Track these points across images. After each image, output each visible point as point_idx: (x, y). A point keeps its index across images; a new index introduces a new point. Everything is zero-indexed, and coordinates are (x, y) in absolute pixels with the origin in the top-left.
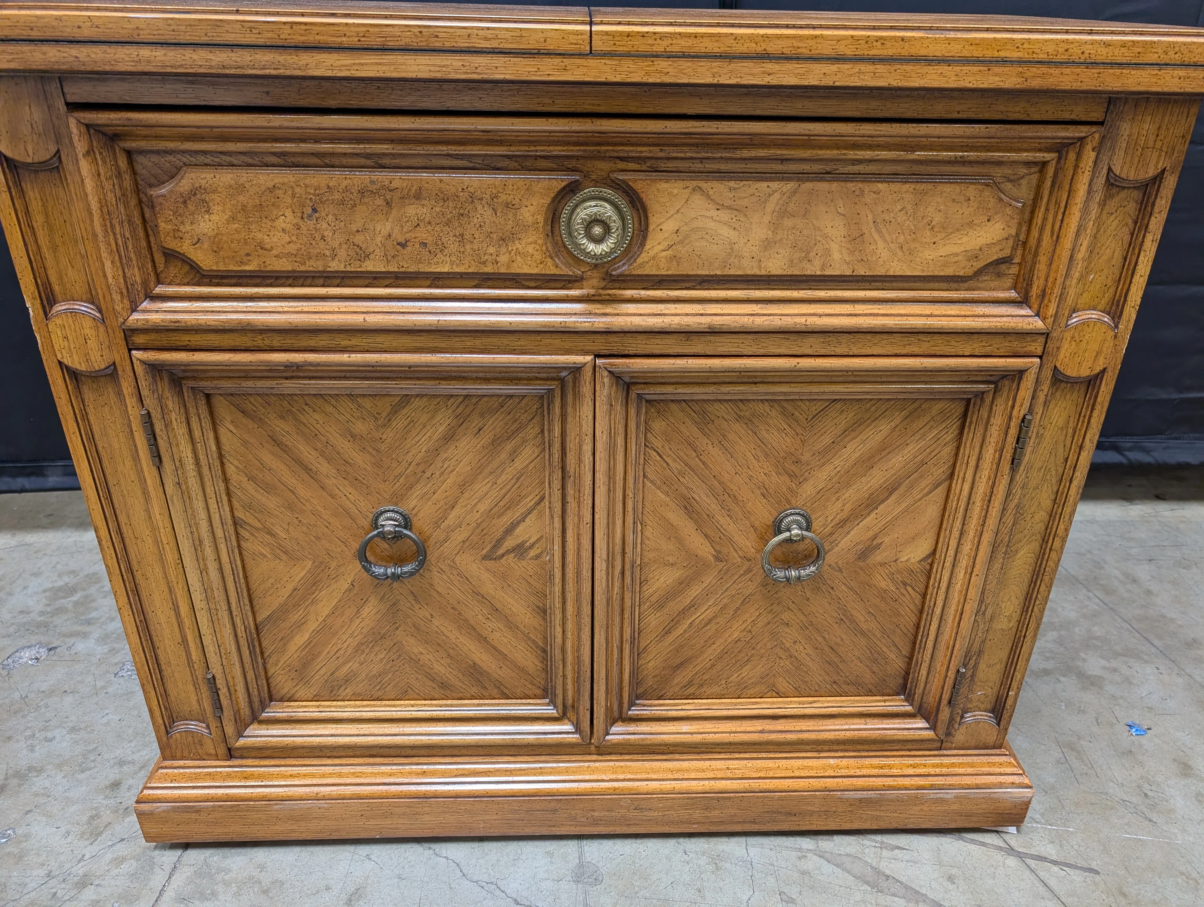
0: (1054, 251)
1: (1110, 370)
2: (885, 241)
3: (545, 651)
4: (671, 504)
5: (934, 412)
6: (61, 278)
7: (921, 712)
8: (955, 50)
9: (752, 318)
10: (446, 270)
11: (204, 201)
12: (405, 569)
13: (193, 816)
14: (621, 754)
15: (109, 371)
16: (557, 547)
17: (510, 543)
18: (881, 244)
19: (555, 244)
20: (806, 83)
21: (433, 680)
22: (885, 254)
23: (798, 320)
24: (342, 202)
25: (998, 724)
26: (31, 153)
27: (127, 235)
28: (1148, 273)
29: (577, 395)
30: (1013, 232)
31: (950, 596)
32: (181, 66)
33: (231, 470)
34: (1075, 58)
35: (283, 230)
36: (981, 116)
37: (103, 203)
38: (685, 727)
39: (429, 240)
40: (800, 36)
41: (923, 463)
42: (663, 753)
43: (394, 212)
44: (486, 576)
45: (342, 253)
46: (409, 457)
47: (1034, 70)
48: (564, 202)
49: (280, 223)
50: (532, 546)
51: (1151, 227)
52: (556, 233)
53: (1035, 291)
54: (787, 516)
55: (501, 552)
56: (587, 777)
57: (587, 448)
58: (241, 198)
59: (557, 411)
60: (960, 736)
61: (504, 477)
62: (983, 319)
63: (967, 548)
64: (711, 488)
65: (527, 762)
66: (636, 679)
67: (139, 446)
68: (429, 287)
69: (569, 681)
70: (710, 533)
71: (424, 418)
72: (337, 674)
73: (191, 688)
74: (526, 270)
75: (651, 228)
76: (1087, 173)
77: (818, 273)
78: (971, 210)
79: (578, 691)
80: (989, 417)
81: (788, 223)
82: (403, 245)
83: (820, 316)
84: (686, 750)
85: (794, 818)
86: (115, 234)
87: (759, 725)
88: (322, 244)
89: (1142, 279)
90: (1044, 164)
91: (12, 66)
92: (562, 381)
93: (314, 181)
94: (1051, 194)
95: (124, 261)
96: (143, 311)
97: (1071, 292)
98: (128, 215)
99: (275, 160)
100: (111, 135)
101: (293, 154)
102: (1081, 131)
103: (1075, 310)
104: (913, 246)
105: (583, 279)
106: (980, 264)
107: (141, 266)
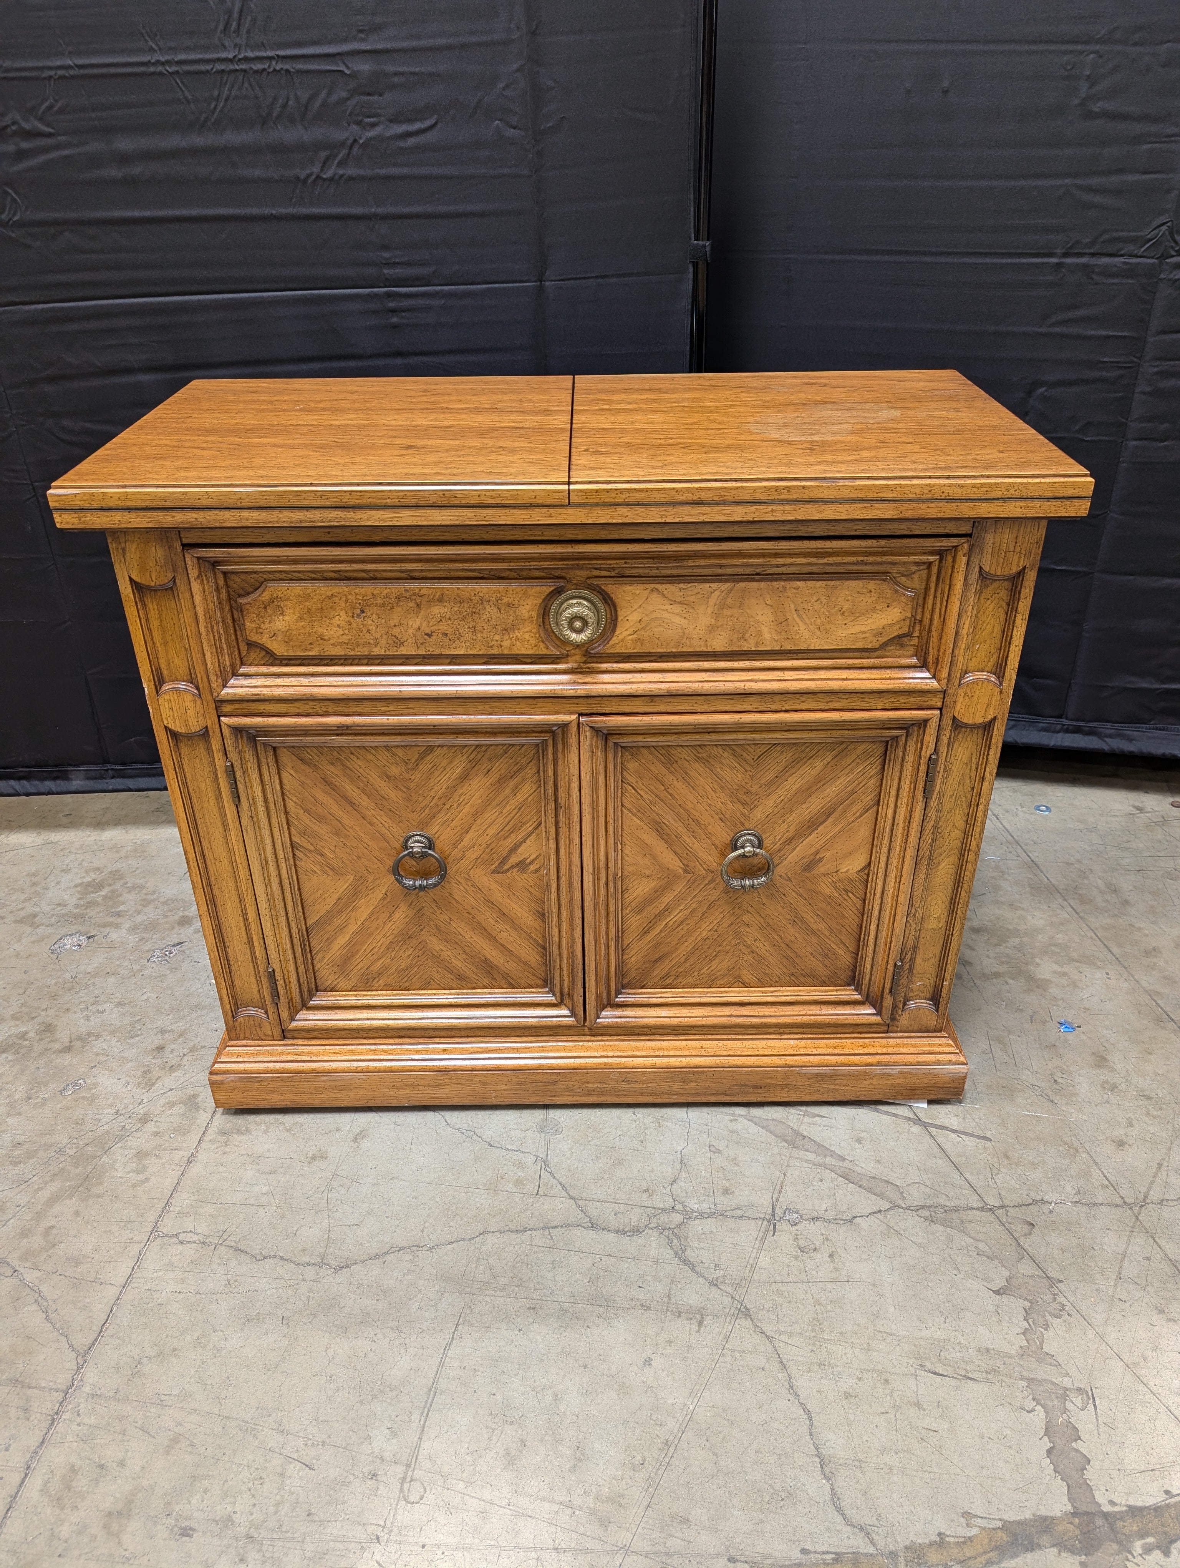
0: (943, 629)
1: (999, 718)
2: (805, 624)
3: (544, 948)
4: (645, 827)
5: (859, 752)
6: (169, 665)
7: (868, 1000)
8: (845, 494)
9: (701, 684)
10: (462, 652)
11: (279, 606)
12: (430, 882)
13: (256, 1085)
14: (611, 1035)
15: (202, 732)
16: (553, 863)
17: (514, 860)
18: (802, 627)
19: (546, 630)
20: (732, 519)
21: (452, 973)
22: (806, 634)
23: (738, 685)
24: (383, 605)
25: (937, 1011)
26: (154, 579)
27: (222, 631)
28: (1022, 644)
29: (565, 745)
30: (909, 615)
31: (885, 901)
32: (270, 522)
33: (290, 804)
34: (937, 496)
35: (338, 626)
36: (873, 533)
37: (206, 610)
38: (664, 1012)
39: (450, 631)
40: (726, 488)
41: (854, 792)
42: (646, 1035)
43: (422, 611)
44: (494, 886)
45: (383, 642)
46: (432, 793)
47: (906, 505)
48: (552, 600)
49: (336, 621)
50: (532, 862)
51: (1019, 609)
52: (547, 622)
53: (931, 658)
54: (742, 836)
55: (506, 867)
56: (582, 1054)
57: (575, 785)
58: (307, 604)
59: (550, 757)
60: (904, 1020)
61: (508, 808)
62: (889, 681)
63: (894, 861)
64: (678, 815)
65: (531, 1042)
66: (621, 971)
67: (223, 789)
68: (449, 664)
69: (565, 973)
70: (678, 850)
71: (444, 763)
72: (372, 968)
73: (253, 980)
74: (524, 651)
75: (620, 619)
76: (961, 572)
77: (753, 649)
78: (873, 599)
79: (573, 981)
80: (904, 756)
81: (727, 612)
82: (430, 635)
83: (756, 681)
84: (666, 1032)
85: (760, 1091)
86: (213, 632)
87: (727, 1011)
88: (368, 635)
89: (1017, 648)
90: (930, 564)
91: (150, 525)
92: (553, 732)
93: (363, 591)
94: (937, 585)
95: (219, 652)
96: (232, 687)
97: (961, 659)
98: (222, 618)
99: (332, 575)
100: (215, 564)
101: (346, 571)
102: (955, 541)
103: (966, 673)
104: (828, 627)
105: (568, 656)
106: (884, 639)
107: (231, 655)
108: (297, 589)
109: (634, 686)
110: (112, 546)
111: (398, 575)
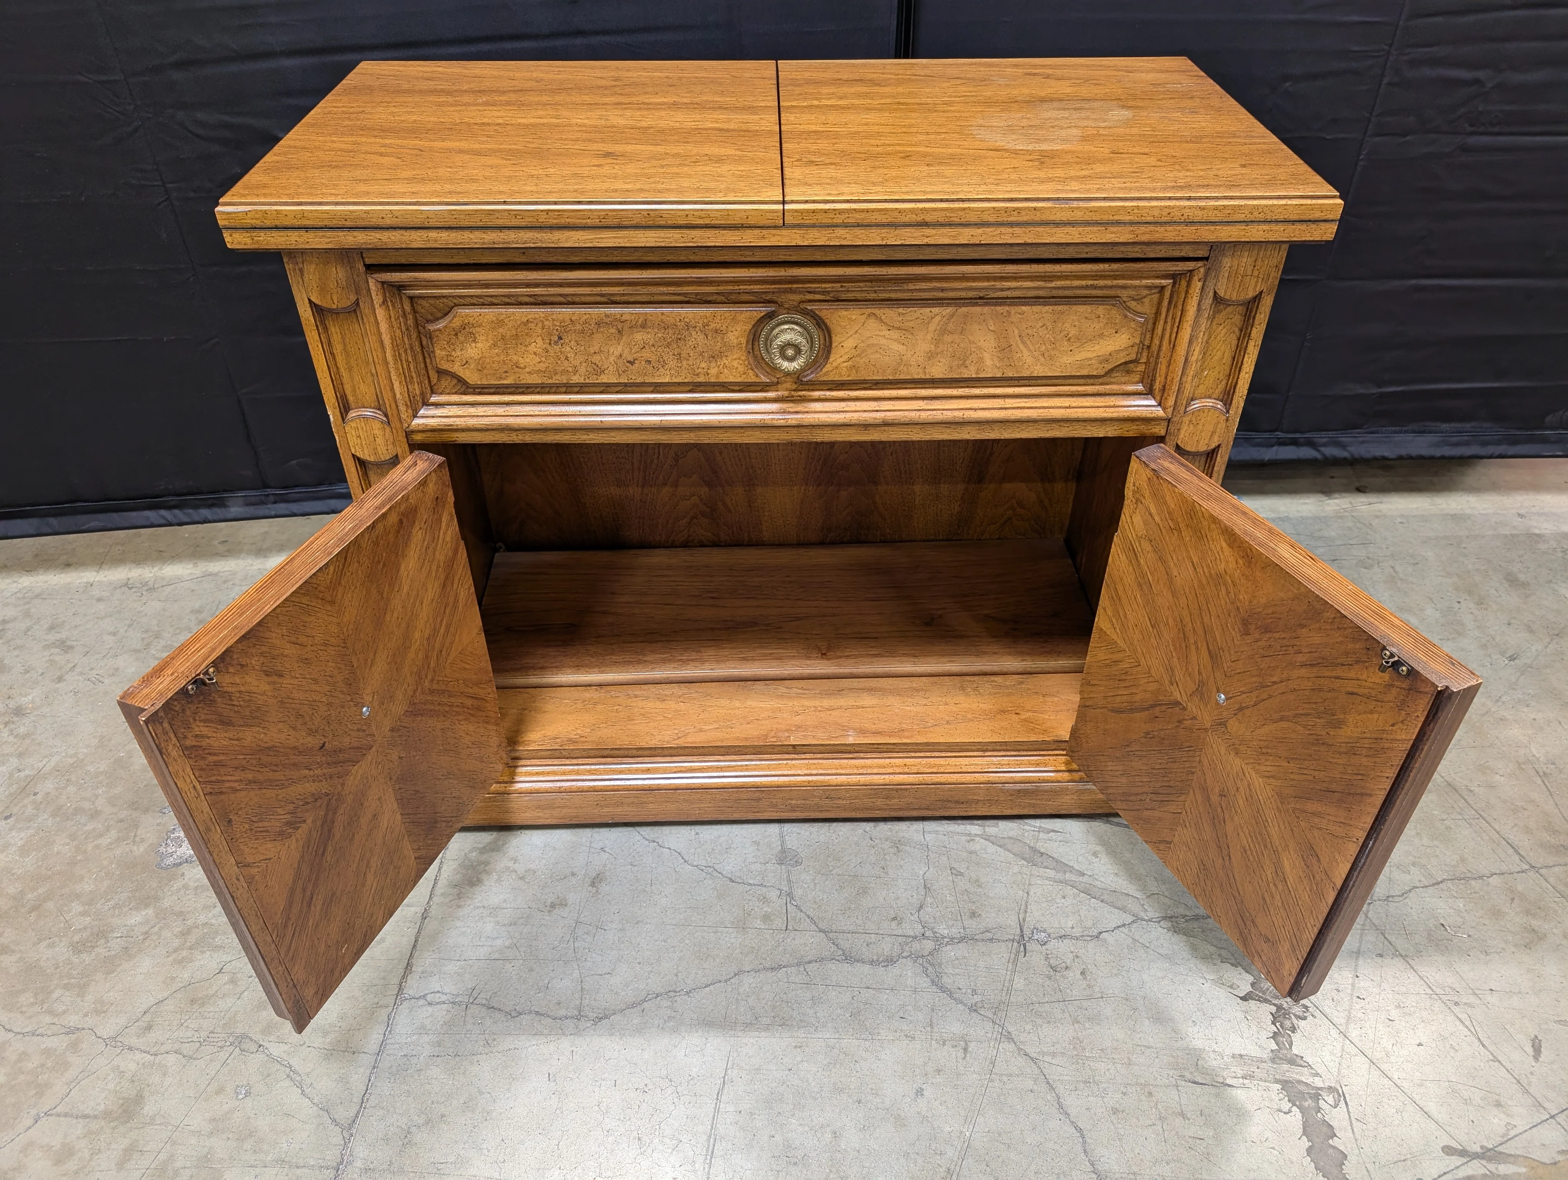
0: (1171, 355)
1: (1223, 446)
2: (1030, 350)
6: (354, 390)
8: (1078, 216)
9: (918, 413)
10: (667, 380)
11: (471, 333)
15: (392, 461)
18: (1026, 353)
19: (755, 357)
20: (957, 242)
22: (1029, 360)
24: (583, 332)
26: (336, 302)
27: (410, 360)
28: (1252, 371)
30: (1137, 341)
32: (461, 243)
34: (1176, 219)
35: (535, 353)
36: (1105, 256)
37: (393, 339)
39: (653, 358)
40: (952, 209)
42: (850, 752)
43: (624, 338)
45: (582, 370)
47: (1143, 229)
48: (762, 325)
49: (532, 348)
51: (1252, 335)
52: (756, 348)
53: (1157, 386)
56: (786, 773)
58: (501, 330)
62: (1113, 409)
65: (735, 761)
68: (652, 392)
74: (731, 379)
75: (834, 345)
76: (1195, 298)
77: (974, 376)
78: (1102, 325)
81: (948, 338)
82: (632, 363)
83: (975, 410)
85: (962, 806)
86: (401, 360)
88: (566, 363)
89: (1247, 375)
90: (1162, 288)
91: (330, 246)
93: (560, 316)
94: (1168, 310)
95: (407, 380)
96: (423, 417)
97: (1188, 386)
98: (411, 344)
99: (527, 299)
100: (400, 287)
101: (542, 295)
102: (1191, 265)
103: (1192, 400)
104: (1053, 353)
105: (778, 383)
106: (1110, 367)
107: (420, 383)
108: (489, 313)
109: (848, 415)
110: (289, 267)
111: (599, 299)
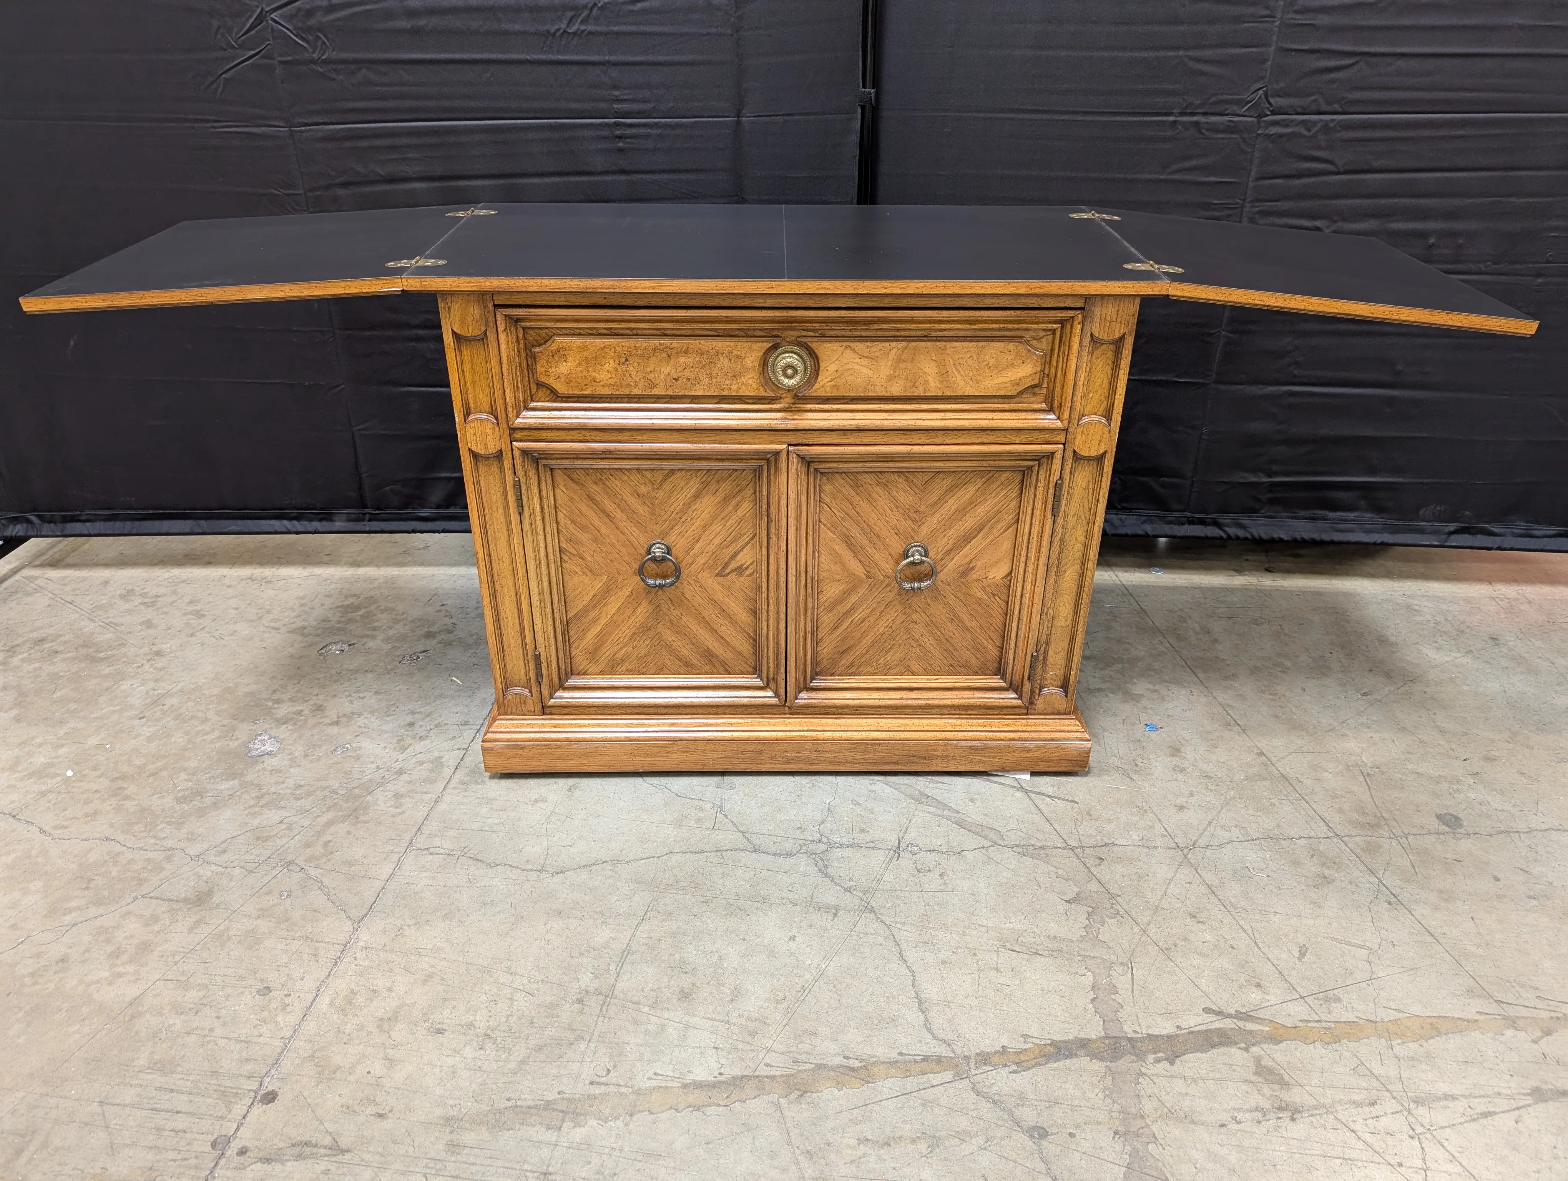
0: (1064, 381)
1: (1109, 452)
2: (961, 375)
3: (755, 640)
4: (837, 539)
5: (1002, 479)
6: (475, 399)
7: (1012, 687)
9: (883, 421)
10: (700, 394)
11: (564, 355)
12: (667, 581)
13: (520, 752)
14: (806, 714)
15: (497, 454)
16: (764, 567)
17: (733, 565)
18: (959, 377)
19: (765, 378)
20: (906, 292)
21: (680, 660)
22: (962, 383)
23: (910, 422)
24: (643, 355)
25: (1066, 696)
26: (471, 332)
27: (519, 373)
28: (1124, 394)
29: (777, 469)
30: (1039, 369)
31: (1023, 602)
32: (563, 288)
33: (561, 516)
35: (608, 371)
36: (1012, 306)
37: (509, 357)
38: (849, 695)
39: (692, 377)
41: (999, 512)
42: (834, 714)
43: (672, 361)
44: (717, 587)
45: (641, 384)
46: (672, 509)
48: (771, 353)
49: (606, 367)
50: (747, 567)
51: (1121, 365)
52: (766, 372)
53: (1056, 404)
54: (912, 547)
55: (727, 571)
56: (783, 728)
57: (783, 502)
58: (585, 353)
59: (765, 479)
60: (1040, 704)
61: (730, 522)
62: (1025, 421)
63: (1030, 569)
64: (862, 529)
65: (742, 718)
66: (815, 662)
67: (510, 500)
68: (690, 403)
69: (771, 661)
70: (862, 559)
71: (682, 484)
72: (617, 656)
73: (522, 663)
74: (747, 394)
75: (821, 369)
76: (1077, 337)
77: (922, 394)
78: (1012, 357)
79: (777, 667)
80: (1037, 482)
81: (902, 365)
82: (676, 380)
83: (924, 420)
84: (850, 712)
85: (925, 761)
86: (512, 373)
87: (899, 694)
88: (629, 379)
89: (1121, 399)
90: (1055, 330)
91: (473, 289)
92: (768, 460)
93: (628, 344)
94: (1060, 347)
95: (516, 390)
96: (524, 418)
97: (1078, 404)
98: (520, 363)
99: (605, 332)
100: (517, 320)
101: (616, 329)
102: (1071, 313)
103: (1083, 416)
104: (978, 378)
105: (781, 398)
106: (1021, 388)
107: (524, 392)
108: (578, 341)
109: (831, 422)
110: (441, 305)
111: (655, 332)
